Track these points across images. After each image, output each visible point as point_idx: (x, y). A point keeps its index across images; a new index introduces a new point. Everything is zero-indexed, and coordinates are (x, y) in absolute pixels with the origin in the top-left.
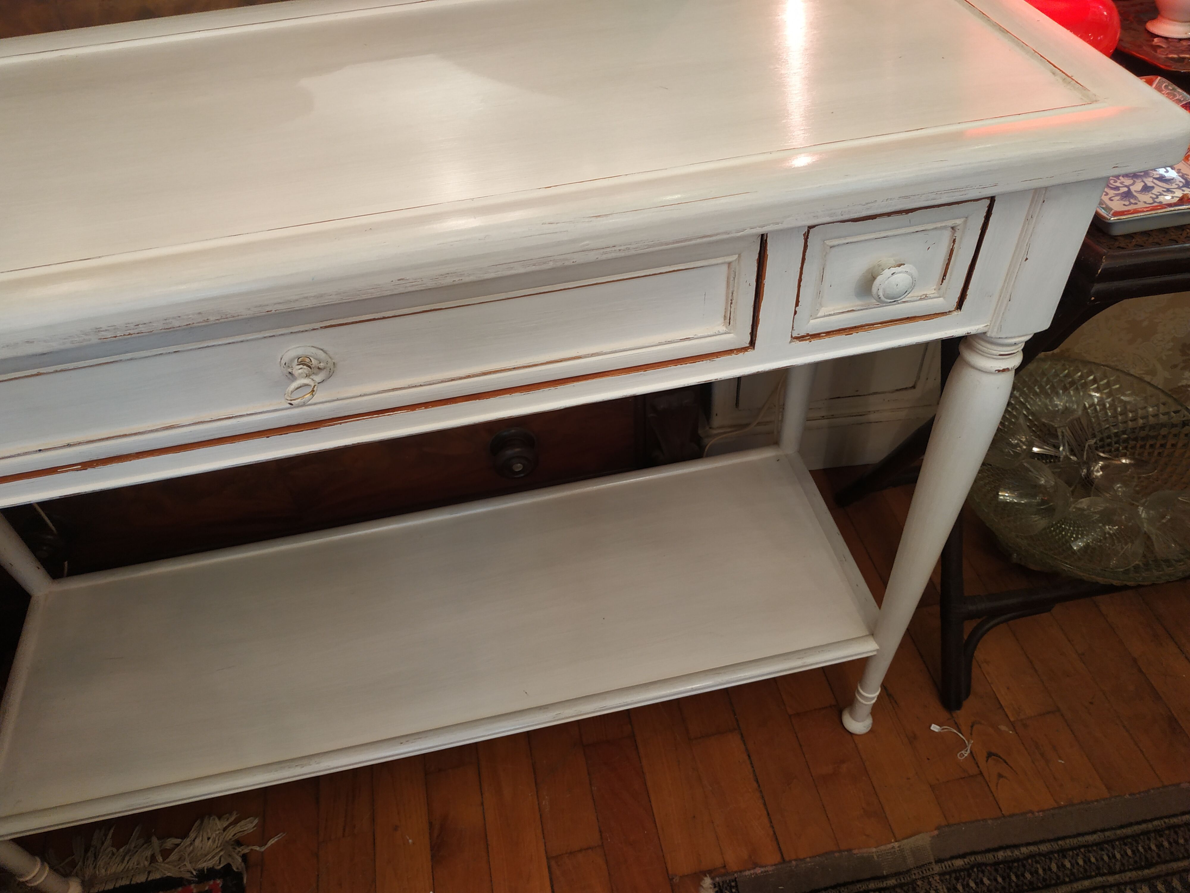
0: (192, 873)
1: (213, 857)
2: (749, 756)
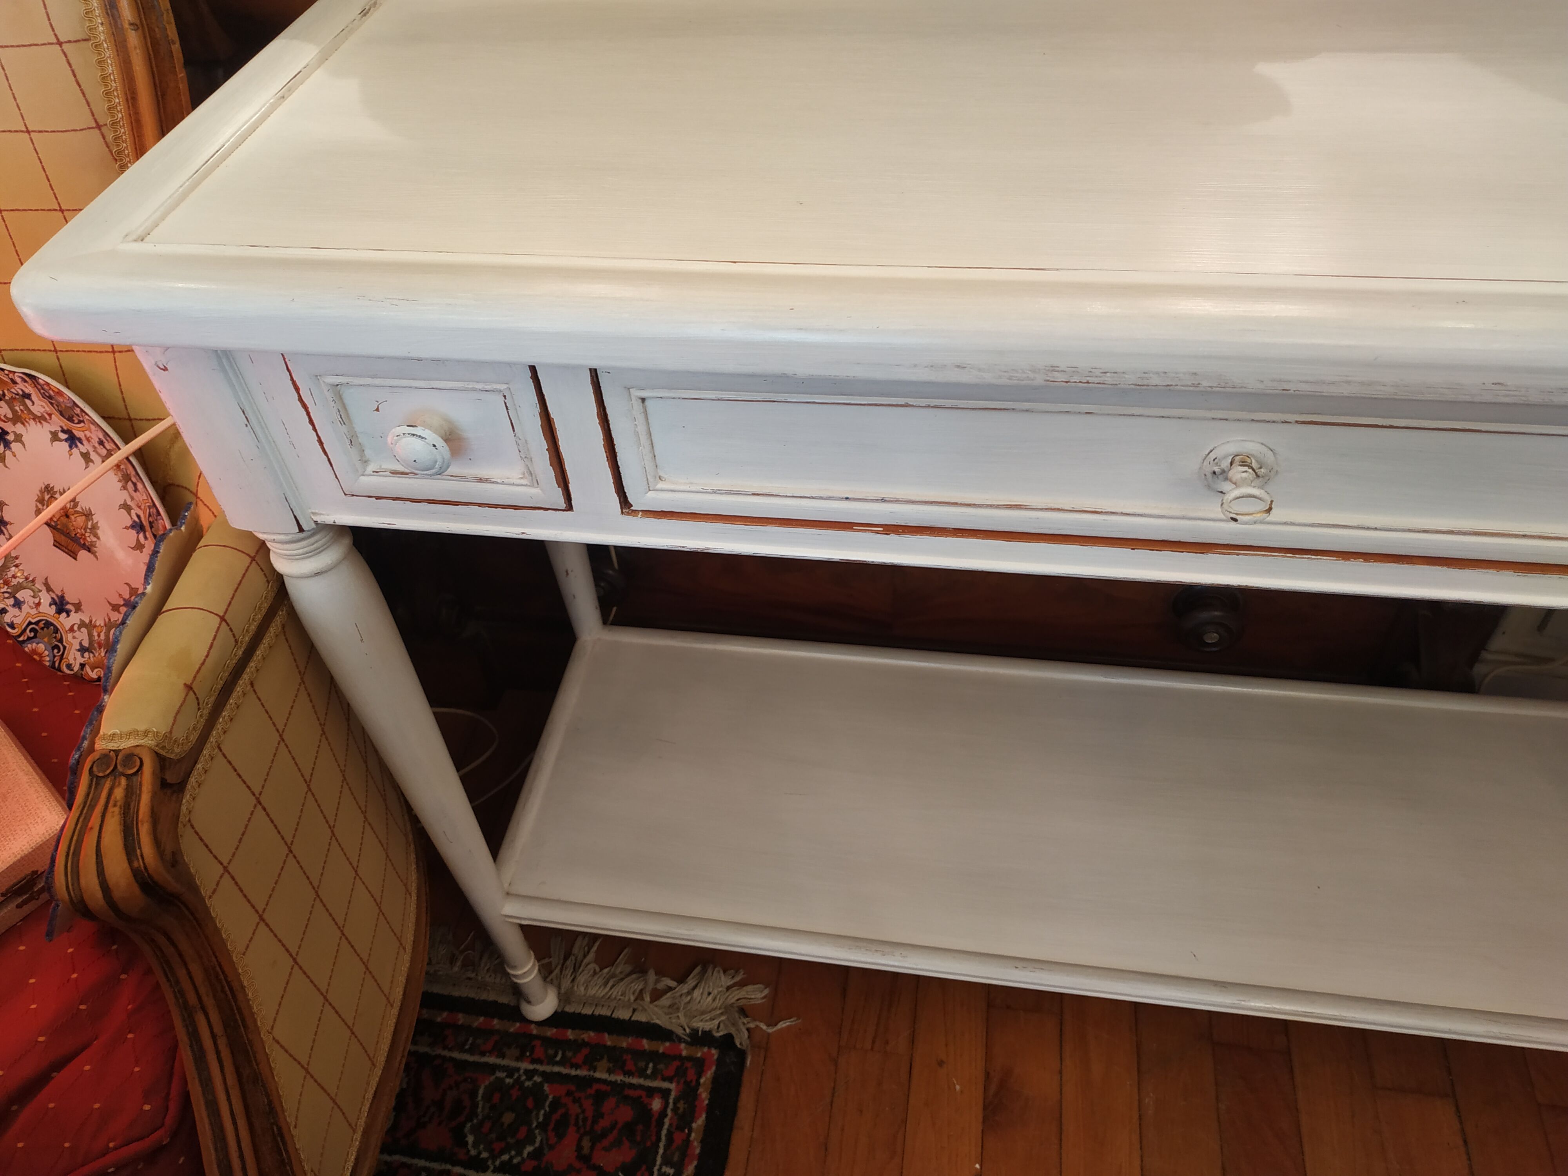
0: (684, 1030)
1: (712, 1019)
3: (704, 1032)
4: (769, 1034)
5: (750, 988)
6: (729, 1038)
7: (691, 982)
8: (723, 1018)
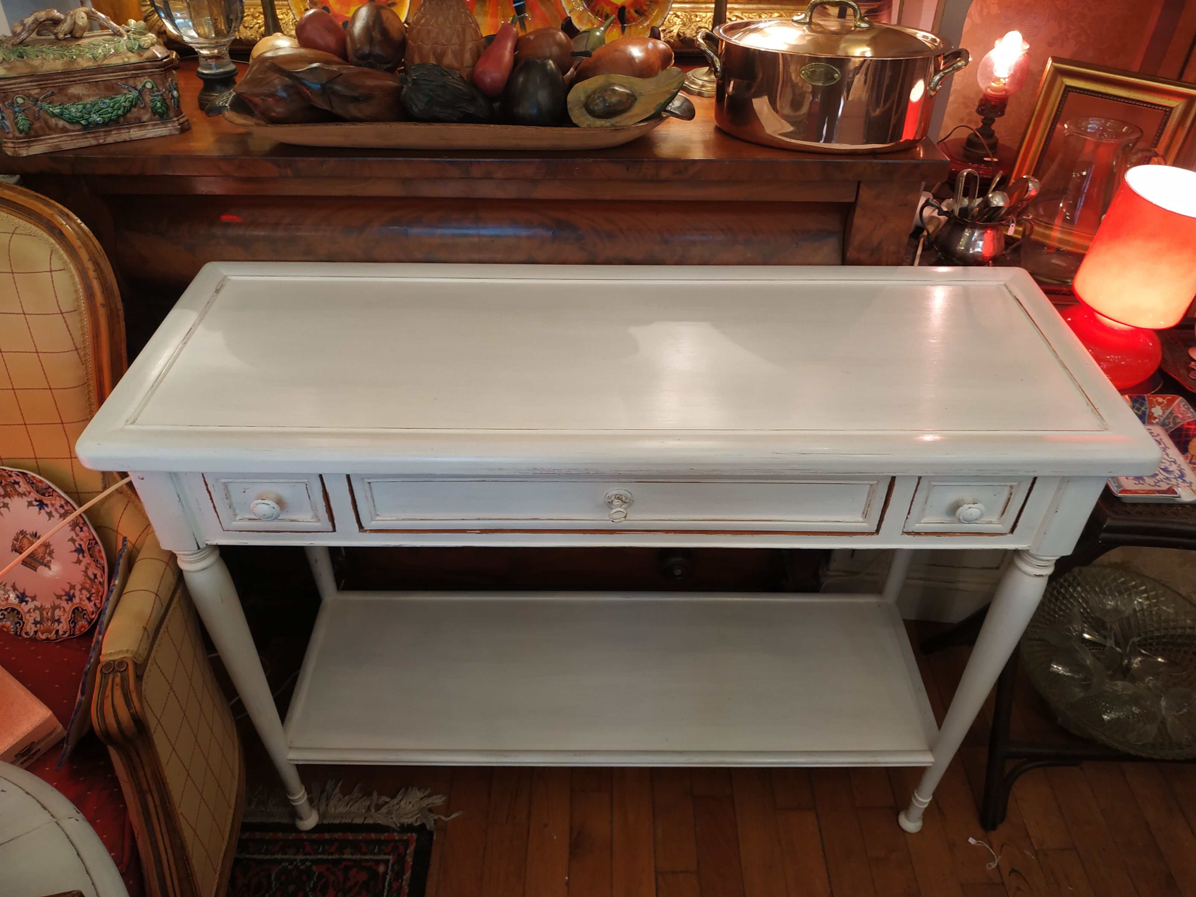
0: (396, 825)
1: (412, 817)
2: (820, 831)
3: (408, 825)
4: (446, 822)
5: (434, 797)
6: (423, 826)
7: (399, 797)
8: (418, 815)
